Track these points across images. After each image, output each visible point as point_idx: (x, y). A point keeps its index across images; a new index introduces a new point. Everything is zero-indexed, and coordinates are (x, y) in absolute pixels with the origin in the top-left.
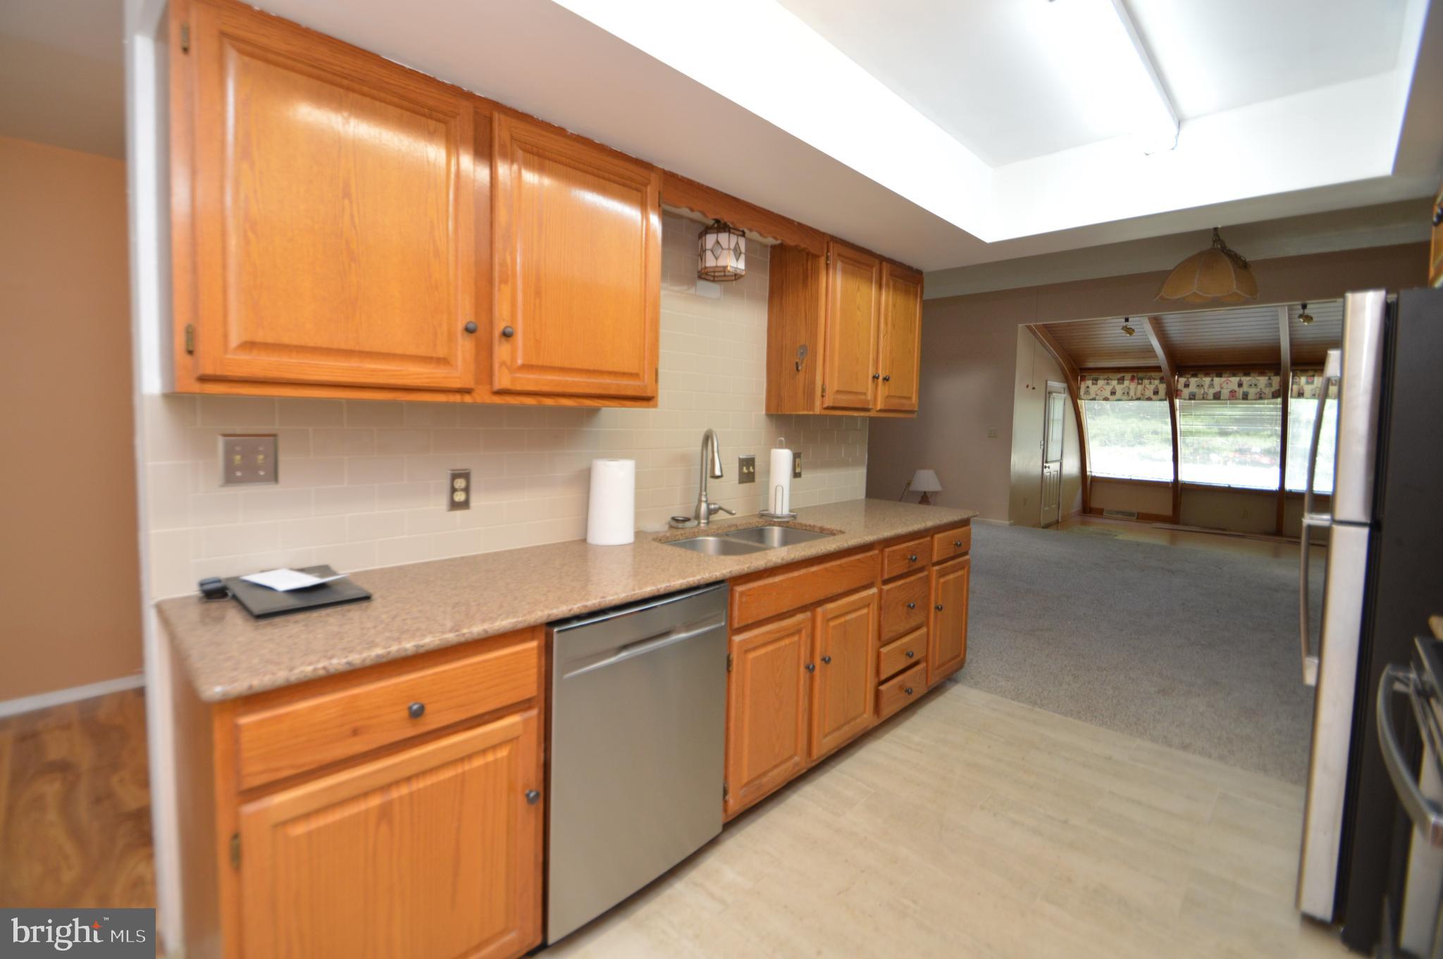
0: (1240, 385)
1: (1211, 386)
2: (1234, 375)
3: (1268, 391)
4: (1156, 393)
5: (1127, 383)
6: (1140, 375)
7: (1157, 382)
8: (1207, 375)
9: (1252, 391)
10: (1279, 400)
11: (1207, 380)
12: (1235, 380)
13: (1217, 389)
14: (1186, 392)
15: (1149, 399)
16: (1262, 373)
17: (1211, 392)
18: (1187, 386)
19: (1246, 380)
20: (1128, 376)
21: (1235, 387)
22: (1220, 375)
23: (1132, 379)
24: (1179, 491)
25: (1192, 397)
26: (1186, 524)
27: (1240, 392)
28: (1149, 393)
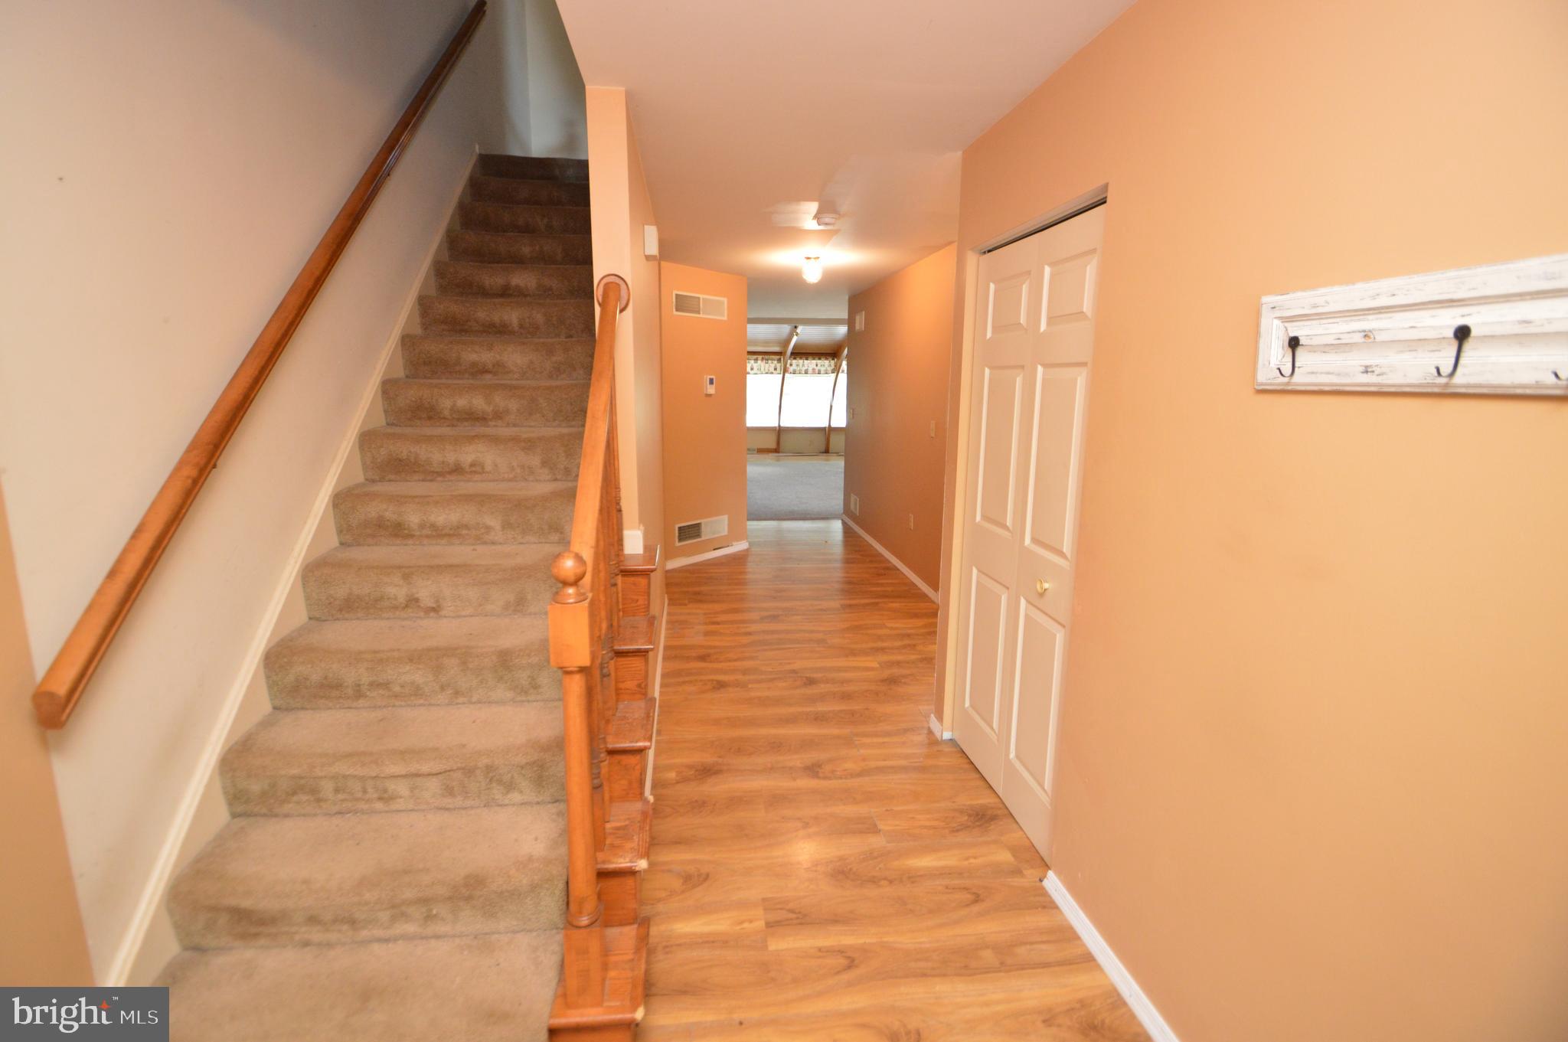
0: (817, 365)
1: (803, 365)
2: (814, 359)
3: (830, 369)
4: (775, 369)
5: (759, 362)
6: (766, 357)
7: (776, 362)
8: (801, 358)
9: (823, 369)
10: (835, 374)
11: (801, 361)
12: (814, 362)
13: (806, 368)
14: (791, 369)
15: (772, 373)
16: (827, 359)
17: (804, 369)
18: (791, 365)
19: (819, 361)
20: (760, 357)
21: (815, 367)
22: (807, 359)
23: (763, 359)
24: (780, 432)
25: (794, 373)
26: (782, 452)
27: (817, 369)
28: (772, 370)
